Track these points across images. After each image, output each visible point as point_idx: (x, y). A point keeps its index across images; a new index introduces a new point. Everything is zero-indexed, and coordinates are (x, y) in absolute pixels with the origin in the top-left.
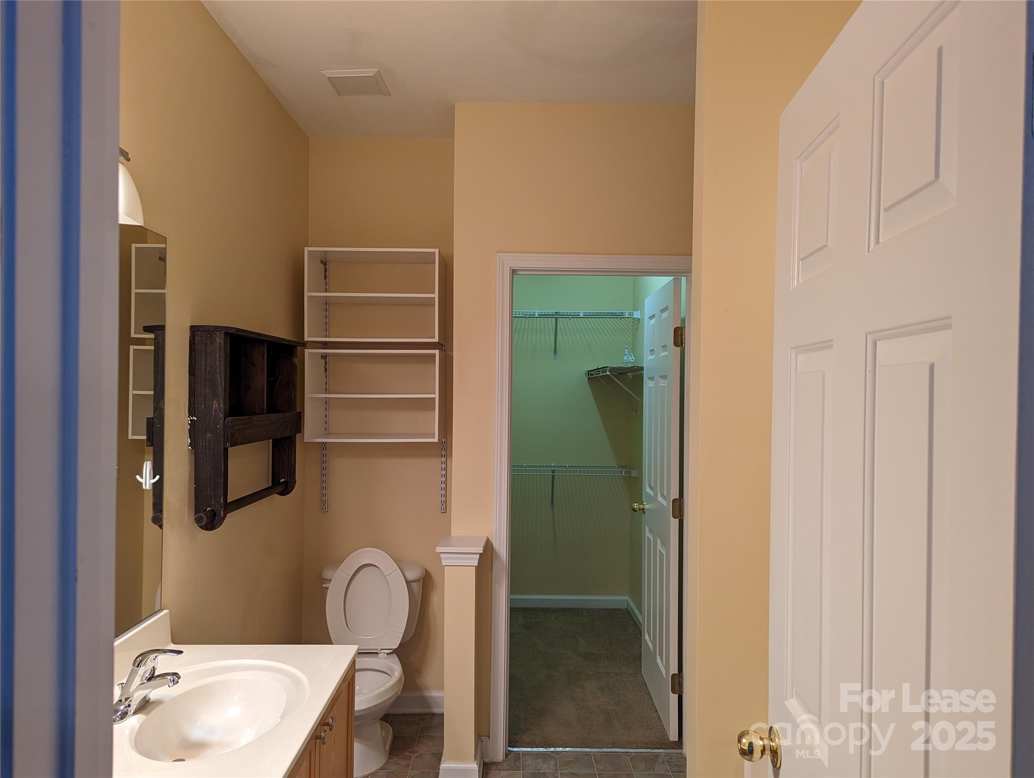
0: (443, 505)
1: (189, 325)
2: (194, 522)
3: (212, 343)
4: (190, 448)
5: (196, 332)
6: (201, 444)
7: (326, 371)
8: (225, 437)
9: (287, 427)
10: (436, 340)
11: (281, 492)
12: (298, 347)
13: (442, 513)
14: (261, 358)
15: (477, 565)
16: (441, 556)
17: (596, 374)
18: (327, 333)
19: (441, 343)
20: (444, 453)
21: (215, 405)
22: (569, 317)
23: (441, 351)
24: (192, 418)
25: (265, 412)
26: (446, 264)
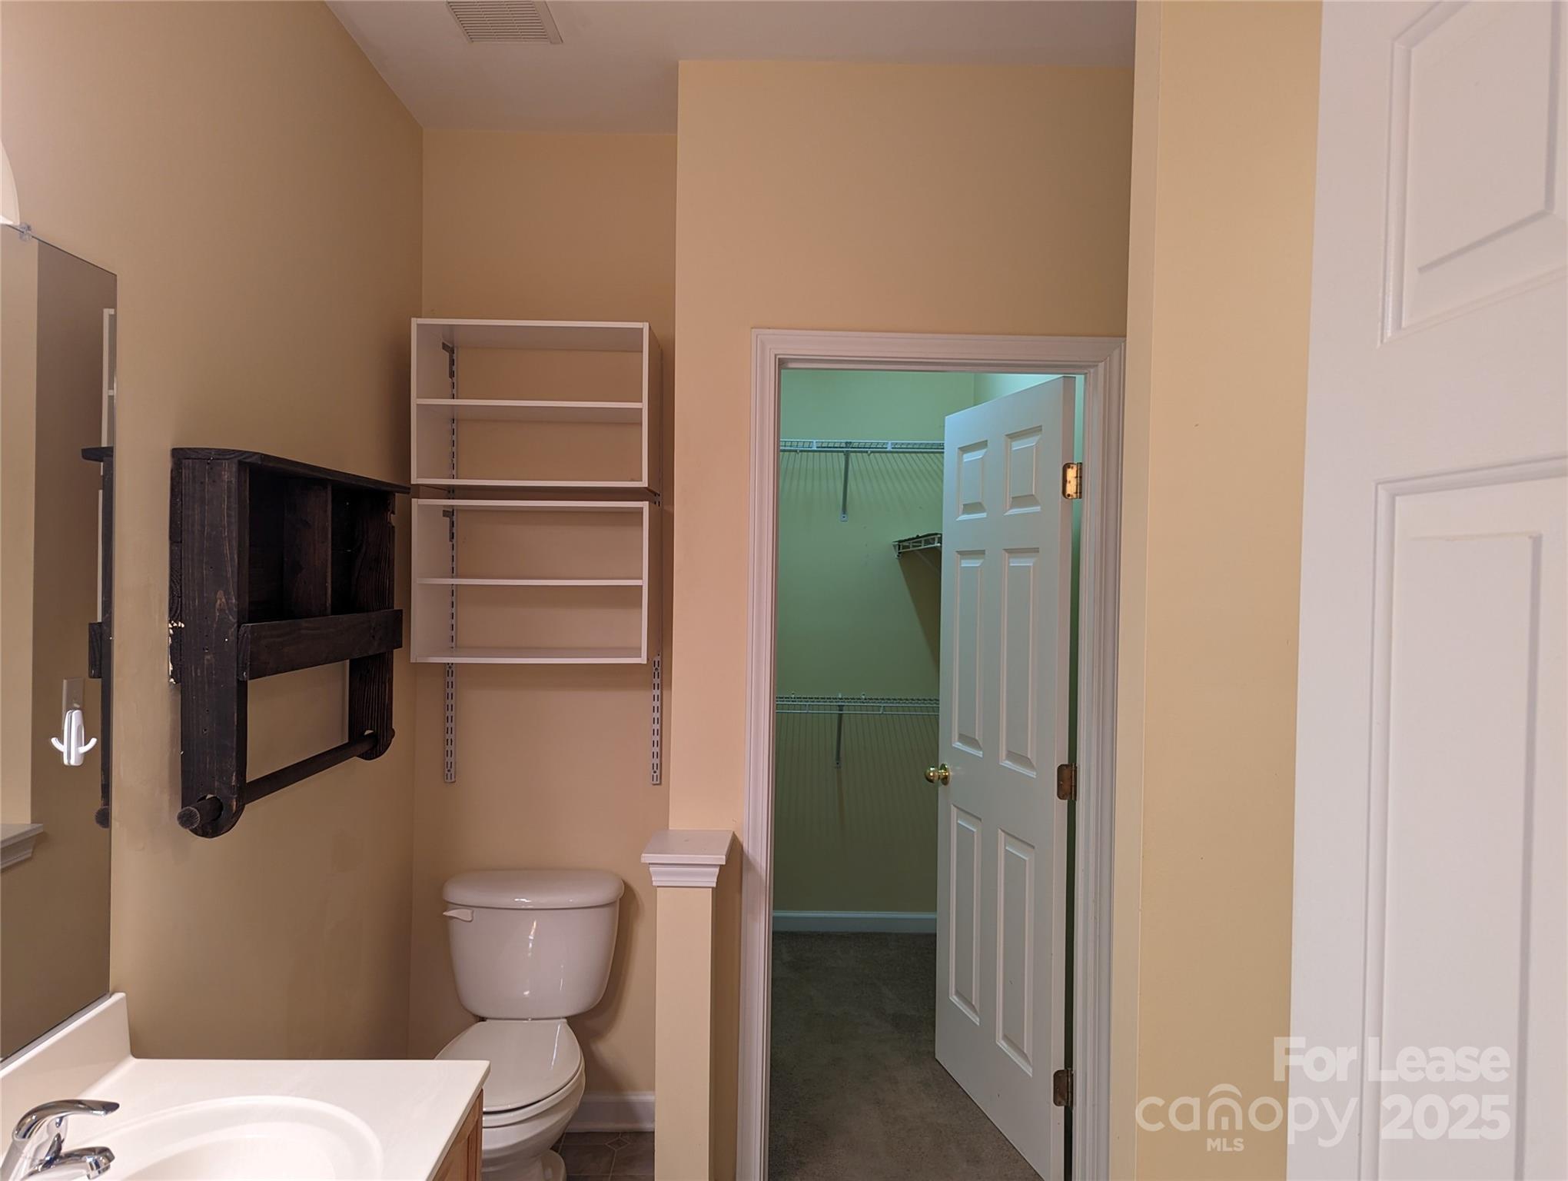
0: (655, 772)
1: (170, 448)
2: (177, 822)
3: (214, 481)
4: (172, 680)
5: (184, 461)
6: (193, 674)
7: (453, 538)
8: (240, 662)
9: (373, 637)
10: (644, 483)
11: (366, 752)
12: (397, 494)
13: (654, 785)
14: (320, 513)
15: (714, 885)
16: (651, 869)
17: (914, 546)
18: (454, 472)
19: (652, 489)
20: (657, 681)
21: (221, 600)
22: (867, 452)
23: (653, 505)
24: (175, 625)
25: (329, 610)
26: (662, 354)
